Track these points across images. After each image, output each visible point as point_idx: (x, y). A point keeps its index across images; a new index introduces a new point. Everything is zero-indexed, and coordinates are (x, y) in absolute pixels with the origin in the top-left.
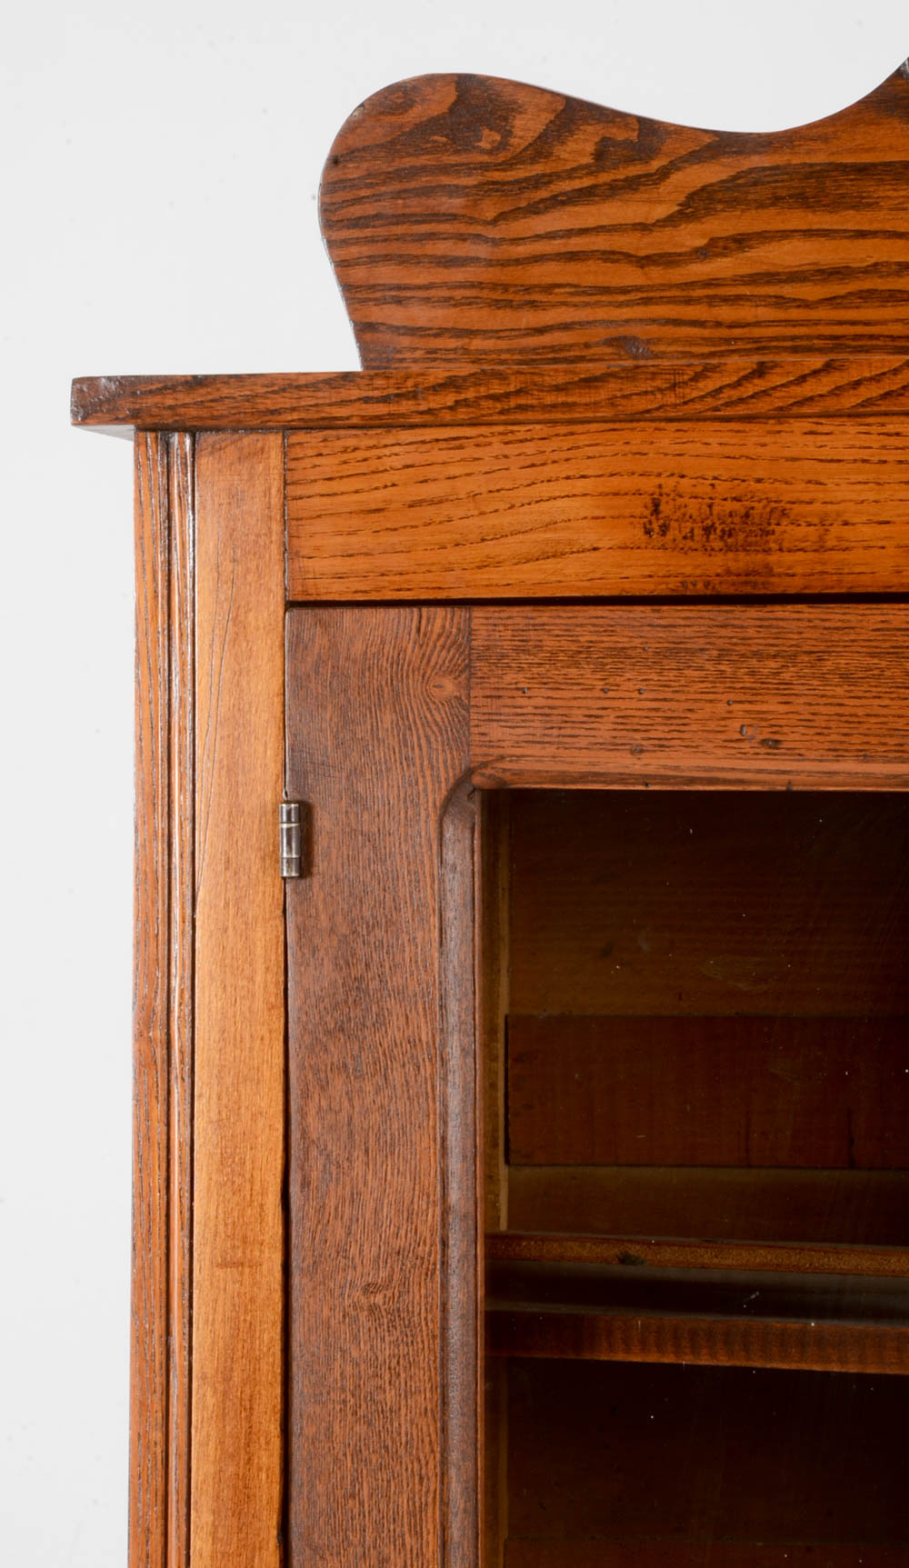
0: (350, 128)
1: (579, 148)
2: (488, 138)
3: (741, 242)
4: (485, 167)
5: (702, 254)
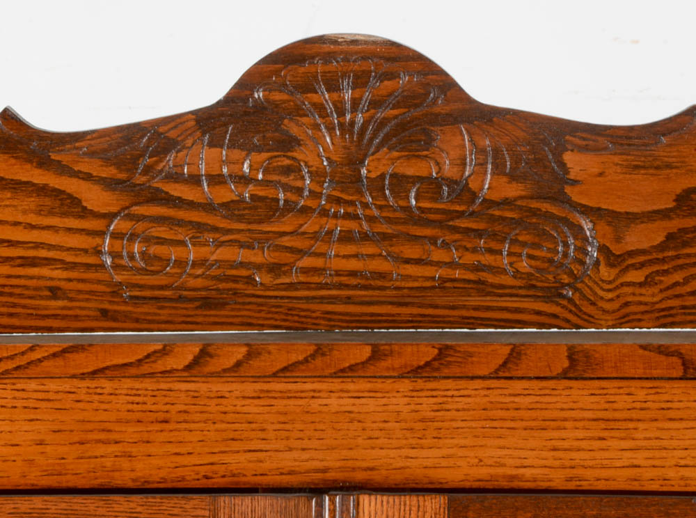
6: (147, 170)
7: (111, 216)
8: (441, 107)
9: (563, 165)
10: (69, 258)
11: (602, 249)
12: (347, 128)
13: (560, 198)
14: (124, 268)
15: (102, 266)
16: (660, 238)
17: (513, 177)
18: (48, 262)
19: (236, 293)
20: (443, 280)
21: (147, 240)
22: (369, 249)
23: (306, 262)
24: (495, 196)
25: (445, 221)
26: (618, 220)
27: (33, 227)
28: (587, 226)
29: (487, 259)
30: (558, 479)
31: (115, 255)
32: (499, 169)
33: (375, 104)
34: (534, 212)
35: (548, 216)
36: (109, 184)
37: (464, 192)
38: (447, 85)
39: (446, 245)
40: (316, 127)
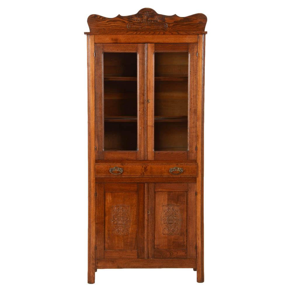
0: (88, 17)
1: (101, 18)
2: (96, 18)
3: (110, 24)
5: (108, 24)
6: (131, 19)
7: (128, 23)
8: (155, 14)
9: (165, 19)
10: (124, 27)
11: (168, 26)
12: (147, 16)
13: (164, 22)
16: (172, 25)
18: (122, 27)
19: (138, 30)
20: (155, 29)
21: (131, 25)
22: (149, 26)
23: (144, 27)
24: (159, 22)
25: (155, 24)
26: (169, 24)
27: (121, 24)
28: (167, 24)
29: (159, 27)
30: (162, 42)
31: (128, 27)
32: (160, 19)
33: (149, 14)
34: (162, 23)
36: (127, 21)
37: (157, 21)
38: (155, 12)
39: (155, 26)
40: (145, 16)
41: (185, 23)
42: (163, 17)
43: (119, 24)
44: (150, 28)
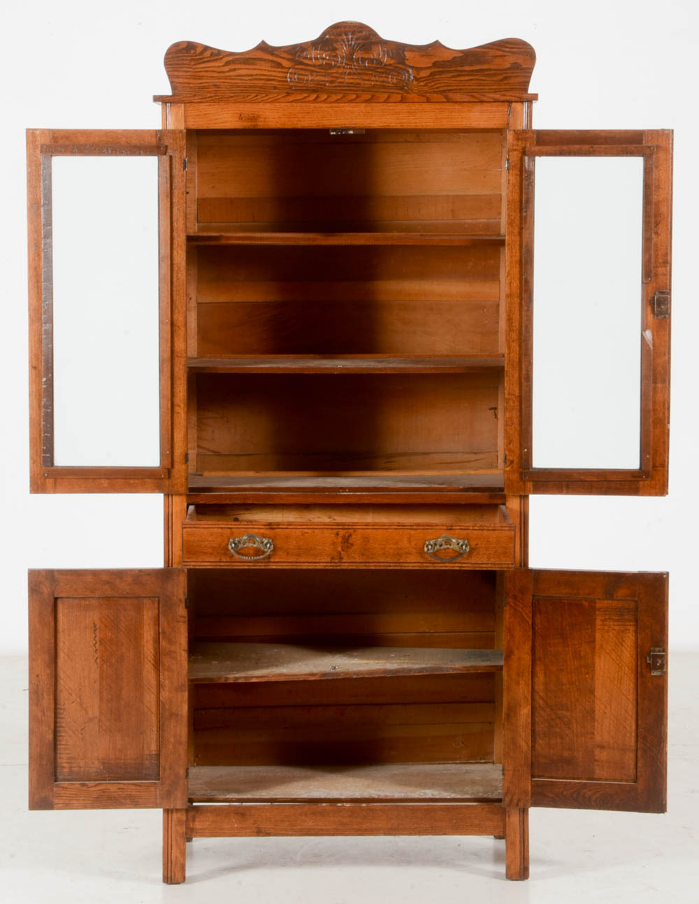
0: (169, 49)
1: (208, 54)
2: (192, 52)
3: (235, 70)
4: (192, 56)
5: (229, 71)
6: (299, 56)
7: (289, 68)
8: (374, 40)
9: (404, 55)
10: (279, 79)
11: (414, 77)
12: (350, 45)
13: (404, 64)
14: (293, 82)
15: (287, 81)
16: (428, 74)
17: (392, 58)
18: (273, 80)
19: (321, 88)
20: (374, 85)
21: (299, 74)
22: (355, 77)
24: (388, 63)
25: (374, 70)
26: (418, 69)
27: (269, 71)
28: (411, 71)
29: (385, 79)
30: (398, 126)
31: (291, 78)
32: (388, 56)
33: (357, 39)
34: (397, 67)
35: (401, 68)
36: (288, 60)
37: (380, 62)
38: (375, 34)
39: (375, 76)
40: (342, 45)
41: (467, 68)
42: (399, 50)
43: (263, 69)
44: (359, 81)
